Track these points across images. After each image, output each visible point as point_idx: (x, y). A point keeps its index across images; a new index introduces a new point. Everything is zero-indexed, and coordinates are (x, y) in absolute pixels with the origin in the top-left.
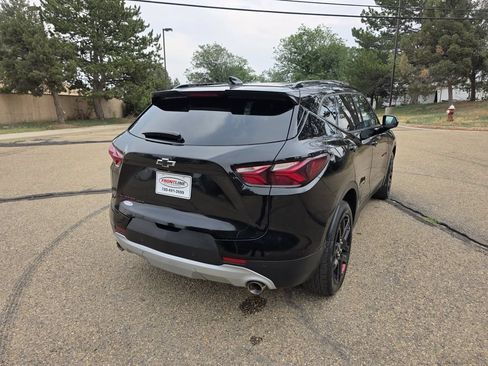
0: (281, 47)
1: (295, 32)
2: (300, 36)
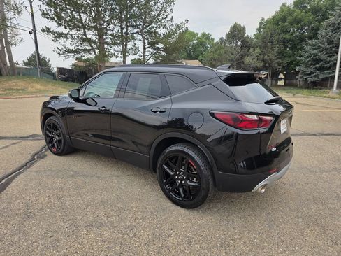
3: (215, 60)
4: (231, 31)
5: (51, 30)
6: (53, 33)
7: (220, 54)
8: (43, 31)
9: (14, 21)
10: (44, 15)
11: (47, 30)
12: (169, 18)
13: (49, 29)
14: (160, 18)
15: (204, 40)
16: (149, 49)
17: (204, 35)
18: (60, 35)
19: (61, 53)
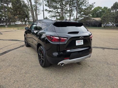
3: (105, 17)
4: (114, 5)
5: (47, 10)
6: (48, 11)
7: (107, 15)
8: (45, 10)
9: (39, 8)
10: (46, 5)
11: (46, 10)
12: (87, 2)
13: (46, 9)
14: (84, 3)
15: (104, 9)
16: (78, 14)
17: (105, 8)
18: (50, 11)
19: (50, 17)
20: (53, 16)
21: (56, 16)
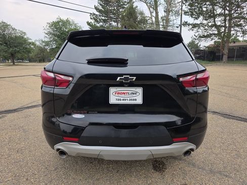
0: (48, 27)
1: (55, 20)
2: (58, 22)
6: (189, 25)
8: (184, 25)
10: (185, 13)
19: (196, 38)
20: (204, 36)
21: (211, 35)
